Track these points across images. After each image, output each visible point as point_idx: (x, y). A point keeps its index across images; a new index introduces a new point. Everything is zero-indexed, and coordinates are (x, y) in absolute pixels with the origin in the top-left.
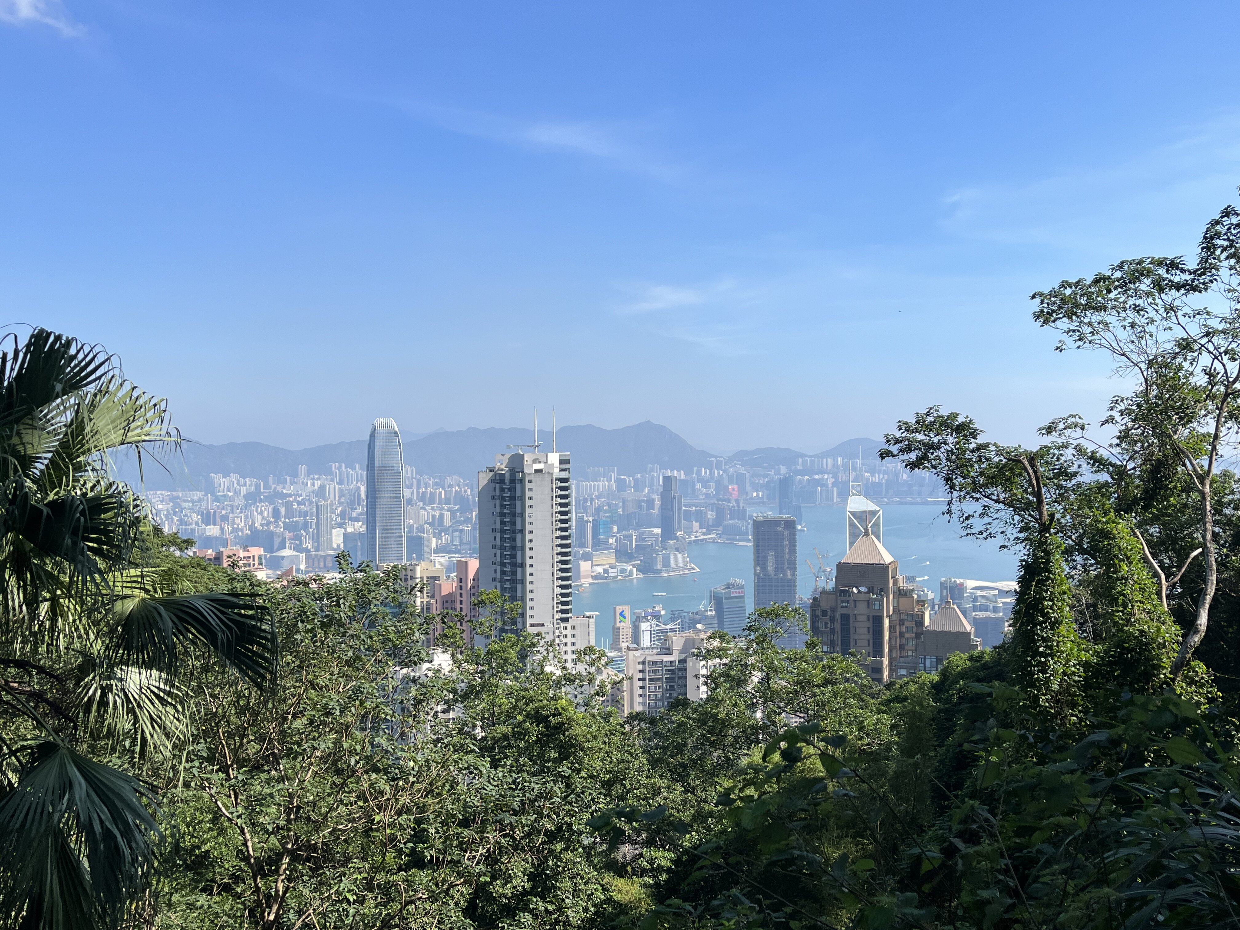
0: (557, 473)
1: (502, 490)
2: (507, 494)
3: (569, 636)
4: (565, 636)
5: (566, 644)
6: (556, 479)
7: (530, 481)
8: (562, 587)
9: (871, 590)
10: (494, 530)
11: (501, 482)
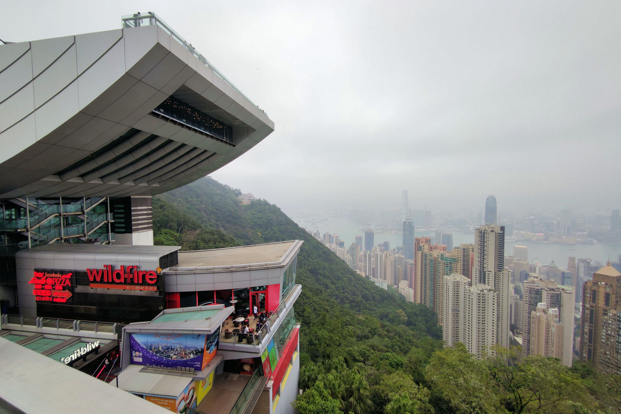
0: (499, 232)
1: (481, 235)
2: (482, 236)
3: (501, 276)
4: (500, 275)
5: (500, 278)
6: (498, 233)
7: (488, 234)
8: (499, 262)
9: (606, 284)
10: (479, 245)
11: (481, 232)
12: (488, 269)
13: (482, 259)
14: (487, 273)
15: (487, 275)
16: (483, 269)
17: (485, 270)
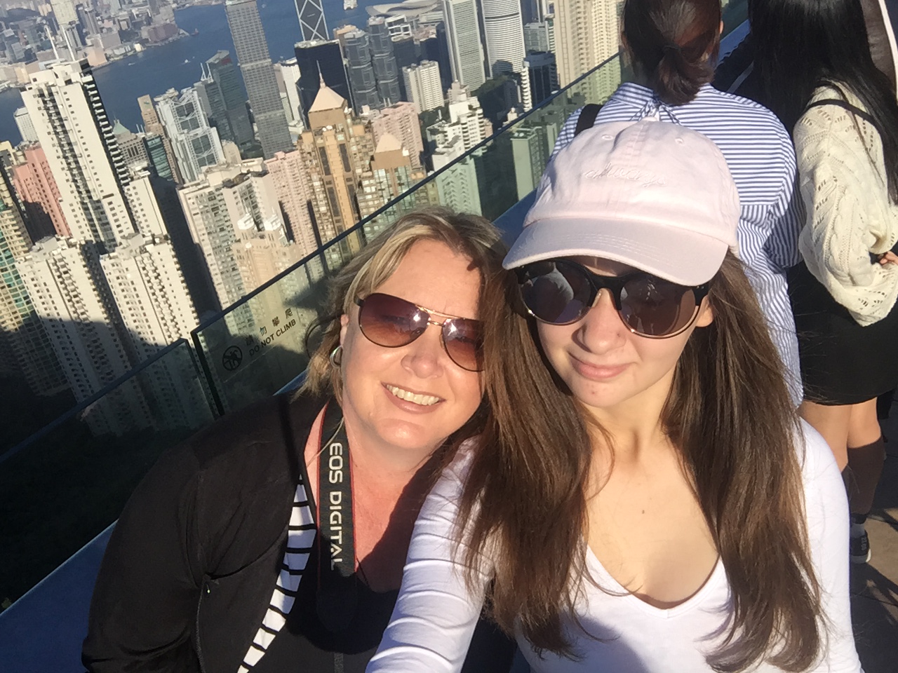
0: (83, 78)
6: (84, 83)
7: (65, 93)
9: (334, 127)
11: (42, 95)
12: (102, 191)
13: (75, 172)
14: (105, 202)
15: (107, 208)
16: (90, 197)
17: (95, 199)
